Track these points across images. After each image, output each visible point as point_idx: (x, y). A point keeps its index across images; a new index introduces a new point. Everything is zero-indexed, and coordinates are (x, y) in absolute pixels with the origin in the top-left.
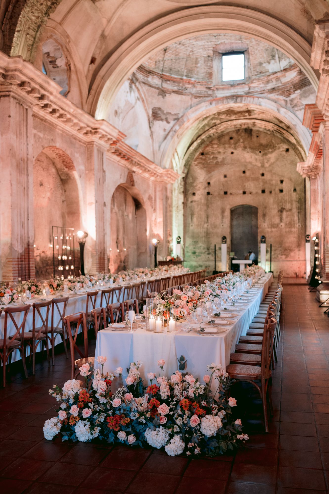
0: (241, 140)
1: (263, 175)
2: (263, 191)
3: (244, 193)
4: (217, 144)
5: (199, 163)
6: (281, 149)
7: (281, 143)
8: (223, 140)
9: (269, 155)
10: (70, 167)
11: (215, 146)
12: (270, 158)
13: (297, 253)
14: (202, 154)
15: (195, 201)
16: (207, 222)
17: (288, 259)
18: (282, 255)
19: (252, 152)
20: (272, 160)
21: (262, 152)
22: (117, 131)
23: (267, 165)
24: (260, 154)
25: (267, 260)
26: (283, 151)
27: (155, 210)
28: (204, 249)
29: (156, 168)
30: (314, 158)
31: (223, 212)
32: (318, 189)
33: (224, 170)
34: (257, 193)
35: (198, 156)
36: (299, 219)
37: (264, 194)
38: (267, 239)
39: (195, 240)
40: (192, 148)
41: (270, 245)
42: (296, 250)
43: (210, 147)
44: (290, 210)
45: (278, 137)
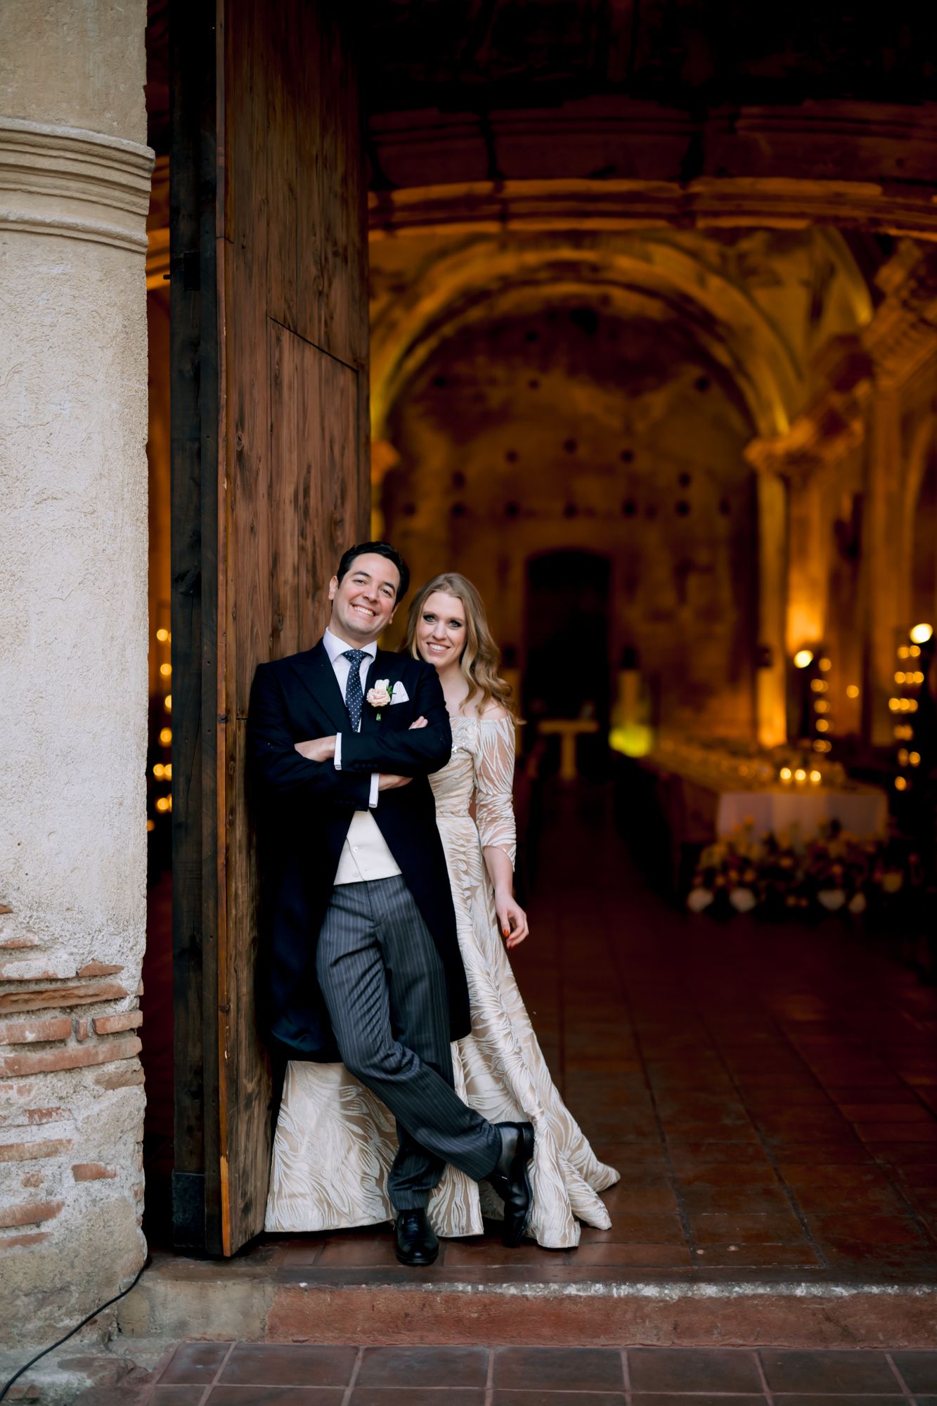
0: (563, 346)
1: (627, 456)
2: (629, 508)
3: (571, 511)
4: (485, 353)
5: (429, 411)
6: (685, 380)
7: (682, 361)
8: (505, 340)
9: (647, 398)
11: (481, 360)
12: (649, 406)
13: (728, 700)
14: (439, 382)
15: (415, 533)
17: (702, 718)
18: (683, 705)
19: (596, 385)
20: (657, 413)
21: (627, 387)
23: (640, 426)
24: (620, 393)
25: (640, 721)
26: (687, 386)
30: (813, 437)
31: (503, 568)
33: (507, 438)
34: (609, 514)
35: (427, 387)
36: (734, 598)
37: (632, 519)
38: (642, 658)
40: (412, 364)
41: (650, 675)
42: (726, 691)
43: (464, 361)
44: (709, 569)
45: (675, 343)
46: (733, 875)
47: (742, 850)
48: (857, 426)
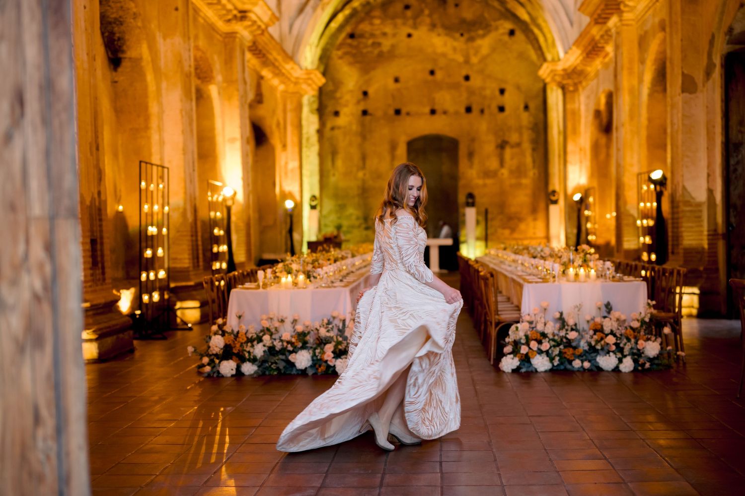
0: (427, 12)
1: (467, 78)
2: (469, 110)
3: (433, 112)
4: (380, 18)
5: (346, 53)
6: (501, 31)
7: (499, 19)
8: (391, 10)
9: (479, 42)
10: (206, 78)
11: (377, 22)
12: (480, 47)
13: (531, 224)
14: (352, 36)
15: (339, 128)
16: (364, 167)
17: (516, 235)
18: (504, 228)
19: (447, 35)
20: (485, 51)
21: (466, 36)
22: (269, 13)
23: (474, 60)
24: (462, 39)
25: (478, 239)
26: (503, 34)
27: (284, 146)
28: (358, 219)
29: (292, 68)
30: (581, 58)
31: (393, 147)
32: (579, 109)
33: (394, 68)
34: (457, 113)
35: (345, 39)
36: (534, 162)
37: (471, 116)
38: (478, 200)
39: (340, 202)
40: (334, 25)
41: (483, 210)
42: (530, 219)
43: (367, 22)
44: (518, 145)
45: (494, 7)
46: (534, 345)
47: (540, 327)
48: (610, 49)
